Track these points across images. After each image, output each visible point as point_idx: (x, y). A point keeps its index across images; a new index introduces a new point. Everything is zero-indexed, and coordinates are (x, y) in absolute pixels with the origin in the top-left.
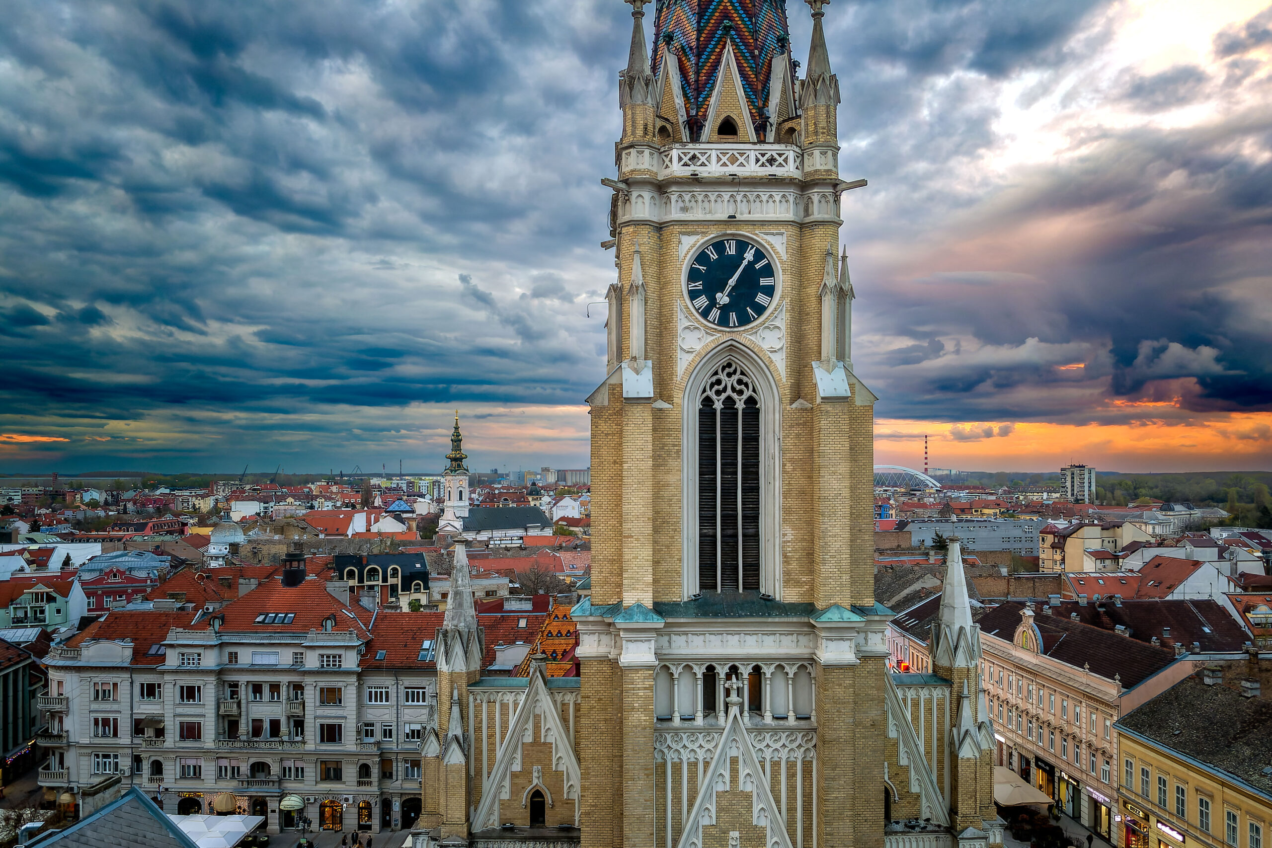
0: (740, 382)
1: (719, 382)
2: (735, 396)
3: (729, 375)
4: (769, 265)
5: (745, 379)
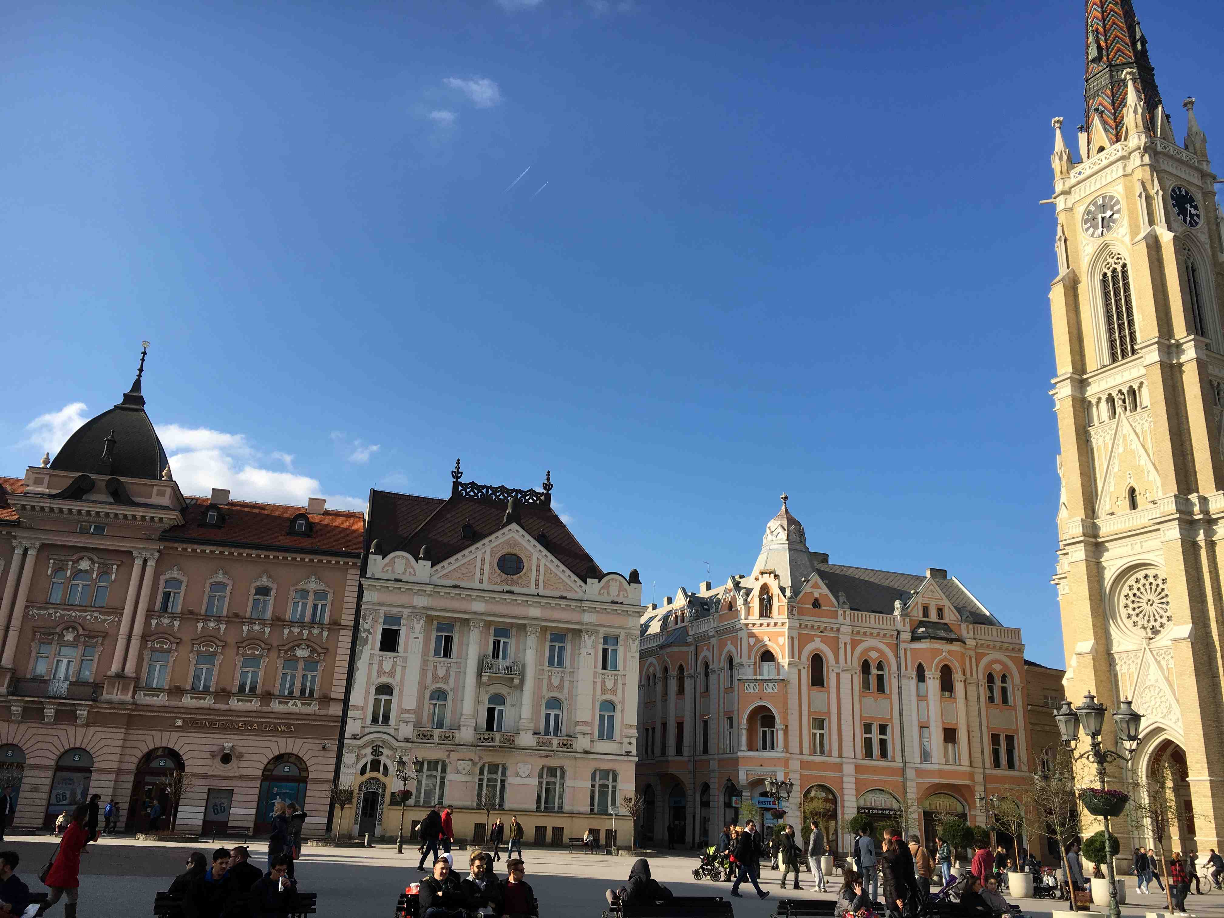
0: (1118, 259)
1: (1108, 263)
2: (1116, 266)
3: (1113, 258)
4: (1117, 199)
5: (1119, 256)
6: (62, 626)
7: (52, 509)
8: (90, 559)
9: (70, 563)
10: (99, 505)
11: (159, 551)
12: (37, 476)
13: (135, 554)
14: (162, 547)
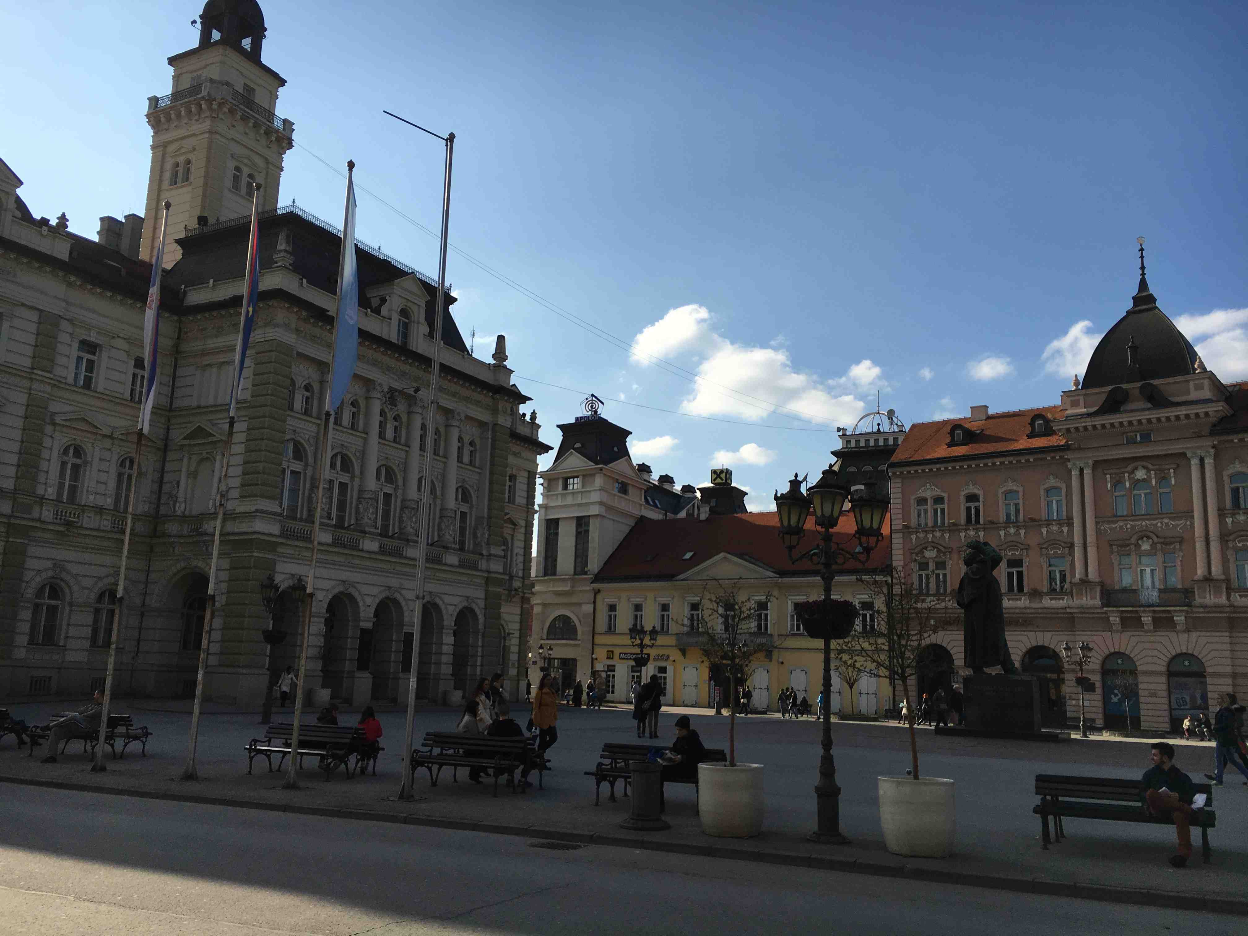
6: (1135, 537)
7: (1094, 427)
8: (1144, 467)
9: (1126, 475)
10: (1139, 413)
11: (1214, 447)
12: (1073, 398)
13: (1189, 455)
14: (1215, 443)
